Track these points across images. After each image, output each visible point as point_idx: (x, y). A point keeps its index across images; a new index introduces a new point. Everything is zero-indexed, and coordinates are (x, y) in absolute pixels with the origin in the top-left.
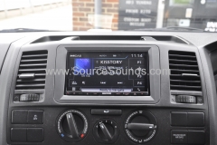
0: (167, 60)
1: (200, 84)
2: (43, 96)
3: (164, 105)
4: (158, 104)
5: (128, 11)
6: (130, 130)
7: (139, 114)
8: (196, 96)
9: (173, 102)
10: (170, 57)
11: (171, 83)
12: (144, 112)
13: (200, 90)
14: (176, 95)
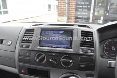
0: (81, 34)
1: (93, 45)
2: (31, 46)
3: (77, 53)
4: (75, 52)
5: (79, 16)
6: (63, 62)
7: (66, 56)
8: (91, 50)
9: (81, 52)
10: (82, 33)
11: (81, 44)
12: (69, 55)
13: (93, 47)
14: (83, 49)
